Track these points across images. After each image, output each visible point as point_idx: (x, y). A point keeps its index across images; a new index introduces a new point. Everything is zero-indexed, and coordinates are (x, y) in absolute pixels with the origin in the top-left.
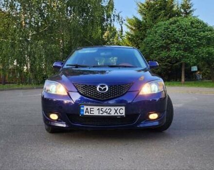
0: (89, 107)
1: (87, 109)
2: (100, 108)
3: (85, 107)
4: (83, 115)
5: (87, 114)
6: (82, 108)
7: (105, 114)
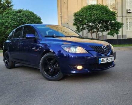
0: (103, 59)
1: (102, 59)
2: (107, 58)
3: (101, 59)
4: (100, 63)
5: (102, 62)
6: (100, 60)
7: (109, 61)
